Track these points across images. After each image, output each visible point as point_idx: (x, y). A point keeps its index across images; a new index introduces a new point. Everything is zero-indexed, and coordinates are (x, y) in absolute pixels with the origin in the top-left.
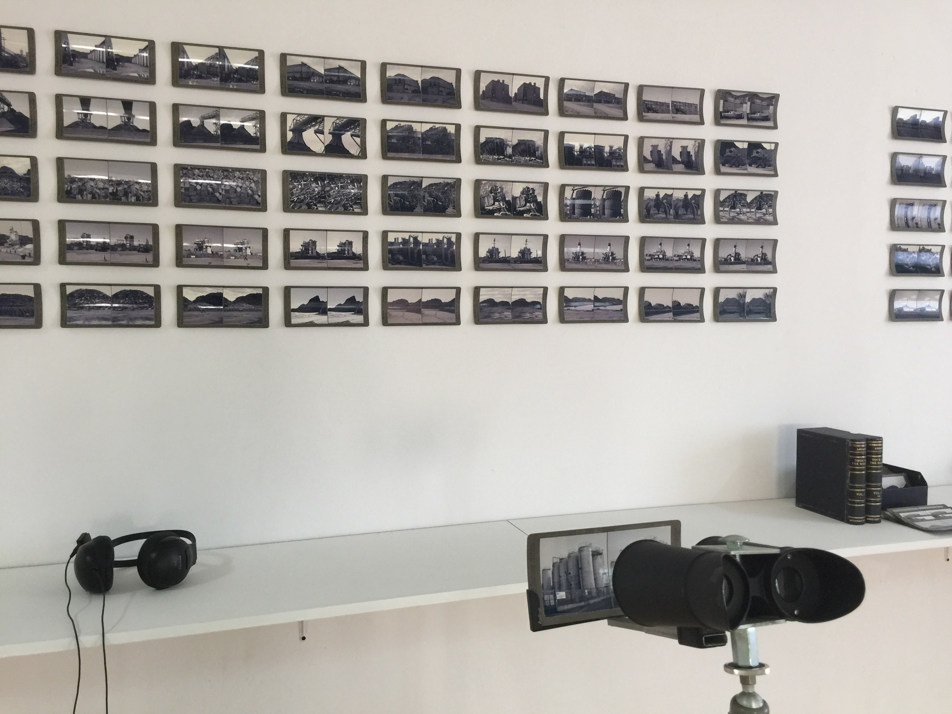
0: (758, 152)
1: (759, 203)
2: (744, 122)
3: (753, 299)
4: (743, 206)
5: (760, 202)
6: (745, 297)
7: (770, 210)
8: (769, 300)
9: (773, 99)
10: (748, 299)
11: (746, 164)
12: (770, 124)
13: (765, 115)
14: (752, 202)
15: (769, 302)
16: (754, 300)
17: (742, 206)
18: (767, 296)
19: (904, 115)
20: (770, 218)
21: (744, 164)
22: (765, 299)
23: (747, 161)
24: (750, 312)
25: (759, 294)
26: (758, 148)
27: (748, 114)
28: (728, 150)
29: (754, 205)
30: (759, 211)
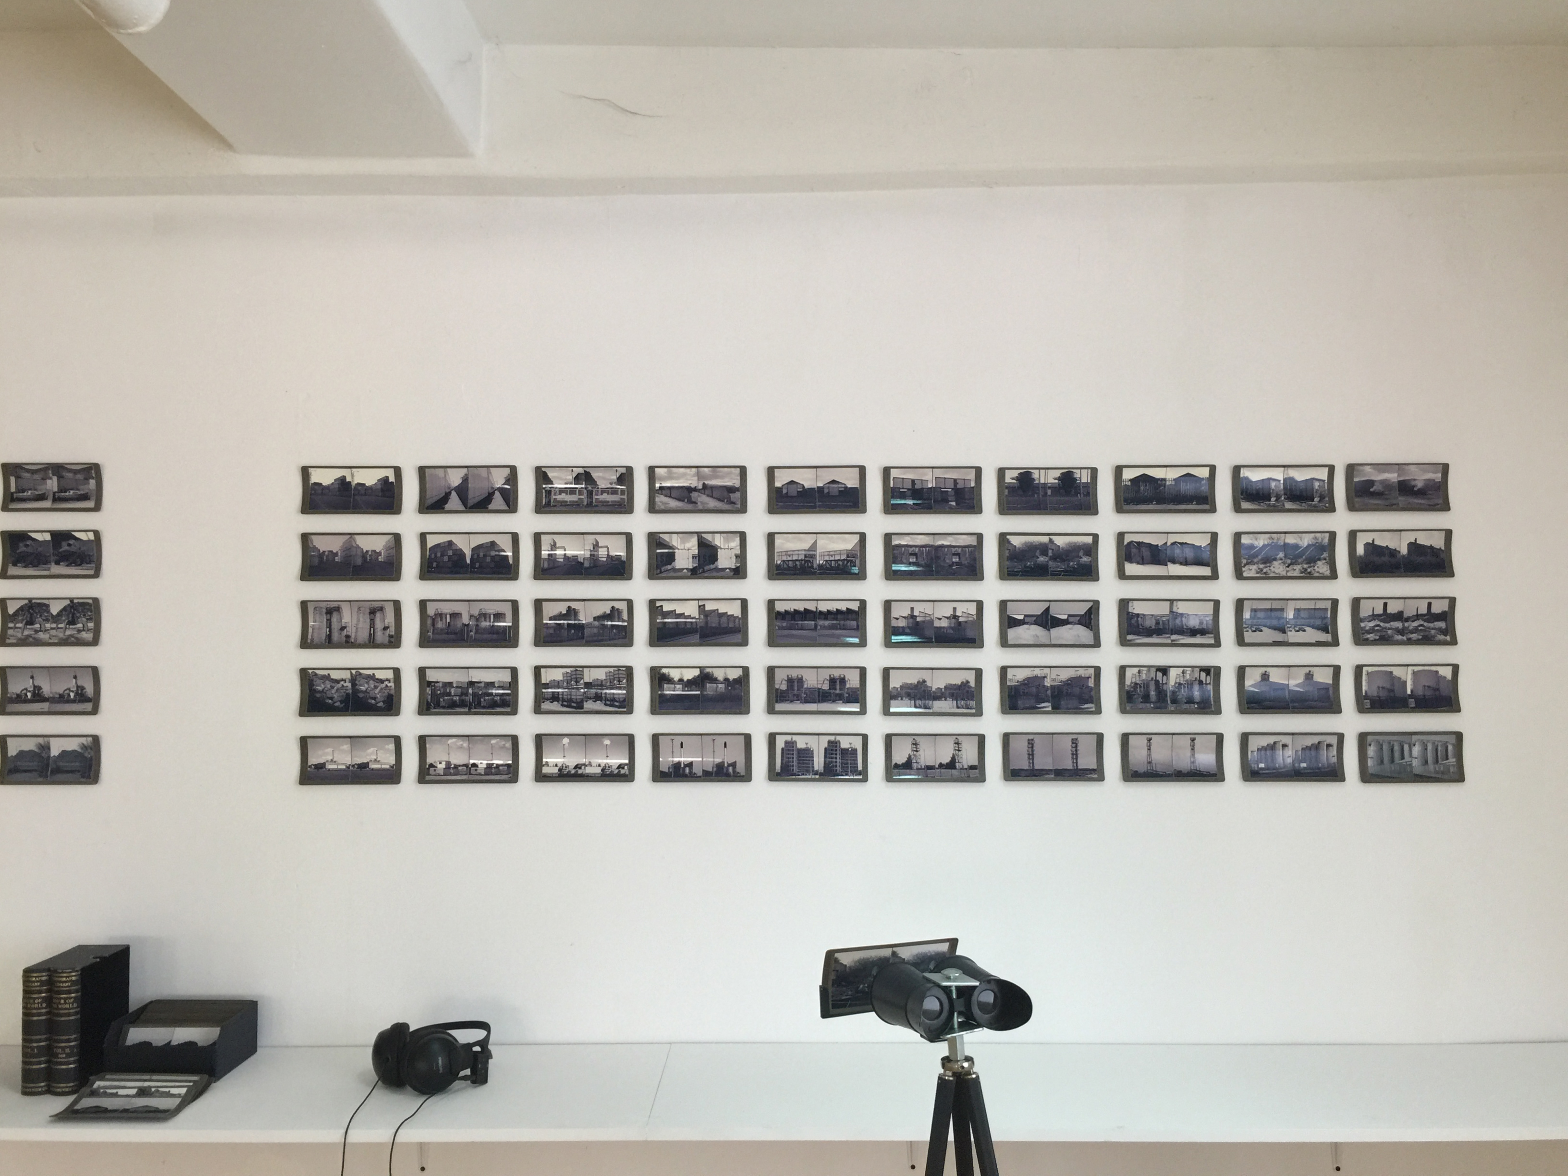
0: (69, 545)
1: (71, 615)
2: (47, 504)
3: (63, 751)
4: (47, 620)
5: (74, 614)
6: (49, 748)
7: (91, 625)
8: (89, 753)
9: (93, 471)
10: (55, 752)
11: (50, 562)
12: (91, 504)
13: (82, 492)
14: (60, 614)
15: (89, 756)
16: (64, 753)
17: (44, 620)
18: (84, 747)
19: (325, 478)
20: (88, 636)
21: (47, 562)
22: (82, 752)
23: (53, 558)
24: (58, 771)
25: (72, 745)
26: (68, 540)
27: (54, 493)
28: (21, 545)
29: (64, 618)
30: (71, 627)
